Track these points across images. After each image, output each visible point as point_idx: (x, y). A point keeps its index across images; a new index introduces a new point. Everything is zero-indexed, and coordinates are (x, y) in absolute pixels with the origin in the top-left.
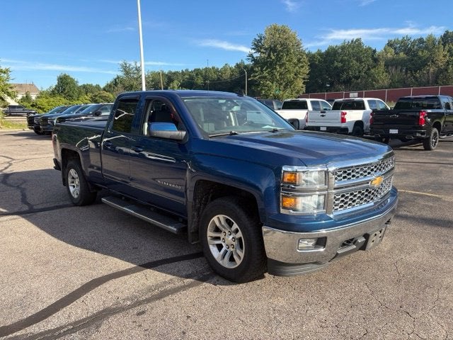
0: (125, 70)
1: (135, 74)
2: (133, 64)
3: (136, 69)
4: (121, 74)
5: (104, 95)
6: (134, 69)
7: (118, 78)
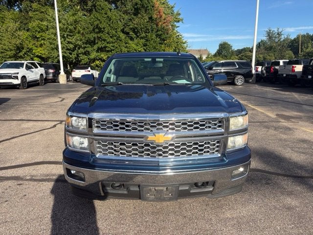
0: (269, 35)
1: (276, 37)
2: (276, 30)
3: (278, 34)
4: (265, 38)
5: (249, 54)
6: (276, 34)
7: (262, 41)
